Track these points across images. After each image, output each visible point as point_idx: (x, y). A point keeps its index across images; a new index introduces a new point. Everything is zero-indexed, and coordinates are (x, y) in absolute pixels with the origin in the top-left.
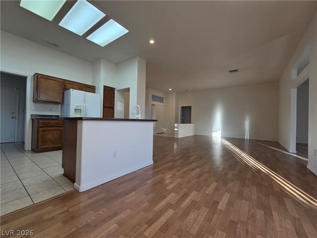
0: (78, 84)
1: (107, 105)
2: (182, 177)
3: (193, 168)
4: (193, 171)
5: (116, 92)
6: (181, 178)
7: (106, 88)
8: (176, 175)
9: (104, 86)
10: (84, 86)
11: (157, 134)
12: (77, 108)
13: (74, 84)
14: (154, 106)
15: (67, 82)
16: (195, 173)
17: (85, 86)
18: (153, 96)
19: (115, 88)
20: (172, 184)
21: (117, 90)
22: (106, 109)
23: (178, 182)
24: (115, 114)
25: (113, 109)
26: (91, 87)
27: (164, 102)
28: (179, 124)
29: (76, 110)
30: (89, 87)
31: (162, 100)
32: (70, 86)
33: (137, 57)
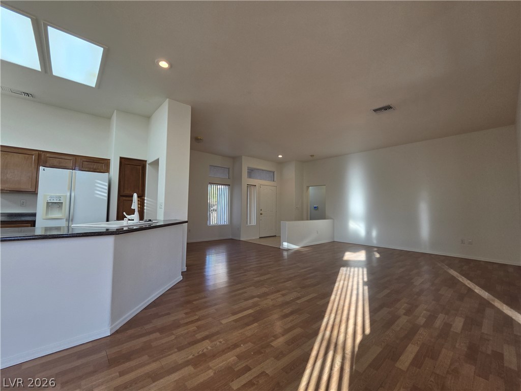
0: (73, 158)
1: (127, 192)
5: (147, 165)
7: (124, 162)
9: (121, 158)
10: (85, 160)
11: (260, 238)
12: (52, 202)
13: (63, 157)
14: (252, 187)
15: (48, 155)
17: (87, 160)
18: (250, 169)
19: (146, 161)
21: (149, 164)
22: (124, 198)
24: (145, 208)
25: (141, 199)
26: (101, 162)
27: (275, 179)
28: (287, 222)
29: (50, 205)
30: (95, 161)
31: (271, 175)
32: (55, 162)
33: (167, 101)
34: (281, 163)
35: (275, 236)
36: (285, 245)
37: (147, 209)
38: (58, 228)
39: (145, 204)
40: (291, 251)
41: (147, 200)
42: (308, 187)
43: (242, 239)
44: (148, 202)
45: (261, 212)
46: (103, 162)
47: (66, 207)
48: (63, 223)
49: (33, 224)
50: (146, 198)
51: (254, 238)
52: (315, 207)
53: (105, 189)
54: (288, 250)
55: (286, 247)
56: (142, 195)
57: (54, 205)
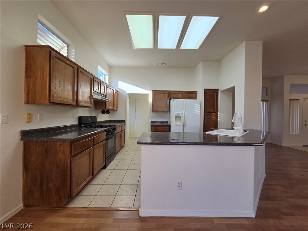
0: (181, 93)
1: (208, 110)
5: (219, 93)
7: (207, 91)
9: (205, 89)
11: (304, 146)
12: (177, 116)
13: (177, 93)
14: (295, 101)
15: (172, 93)
17: (187, 93)
18: (291, 86)
19: (218, 89)
21: (220, 91)
22: (207, 114)
24: (218, 119)
25: (216, 114)
26: (193, 93)
30: (190, 93)
32: (174, 96)
33: (244, 43)
37: (220, 120)
39: (218, 117)
41: (220, 114)
43: (283, 145)
44: (220, 116)
45: (305, 123)
46: (194, 93)
47: (182, 119)
49: (169, 127)
50: (219, 113)
53: (199, 109)
56: (216, 112)
57: (178, 118)
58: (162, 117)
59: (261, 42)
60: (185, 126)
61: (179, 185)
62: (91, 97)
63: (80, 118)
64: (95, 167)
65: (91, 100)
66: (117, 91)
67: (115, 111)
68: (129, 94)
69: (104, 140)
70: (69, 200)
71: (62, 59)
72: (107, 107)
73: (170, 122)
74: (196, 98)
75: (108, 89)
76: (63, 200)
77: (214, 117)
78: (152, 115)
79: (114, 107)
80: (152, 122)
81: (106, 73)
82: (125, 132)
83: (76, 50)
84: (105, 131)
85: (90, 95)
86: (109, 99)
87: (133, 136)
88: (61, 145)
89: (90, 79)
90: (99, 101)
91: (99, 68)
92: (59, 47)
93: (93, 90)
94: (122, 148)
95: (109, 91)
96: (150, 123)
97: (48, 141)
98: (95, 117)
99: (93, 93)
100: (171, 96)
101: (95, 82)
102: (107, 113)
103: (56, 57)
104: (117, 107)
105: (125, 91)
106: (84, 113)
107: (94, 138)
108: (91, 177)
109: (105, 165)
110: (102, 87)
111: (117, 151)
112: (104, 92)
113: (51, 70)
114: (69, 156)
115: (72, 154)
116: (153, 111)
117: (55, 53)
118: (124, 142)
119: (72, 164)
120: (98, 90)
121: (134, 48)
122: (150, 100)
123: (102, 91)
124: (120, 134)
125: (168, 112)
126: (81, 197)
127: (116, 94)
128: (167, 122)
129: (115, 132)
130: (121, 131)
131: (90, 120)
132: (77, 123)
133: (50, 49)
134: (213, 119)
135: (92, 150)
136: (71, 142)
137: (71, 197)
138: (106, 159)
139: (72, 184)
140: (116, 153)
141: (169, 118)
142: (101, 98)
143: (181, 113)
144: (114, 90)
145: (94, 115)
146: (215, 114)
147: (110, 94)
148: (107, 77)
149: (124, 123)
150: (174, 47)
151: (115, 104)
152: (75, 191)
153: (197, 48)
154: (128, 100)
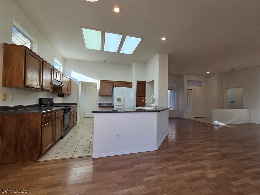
0: (121, 83)
1: (140, 95)
2: (171, 173)
3: (196, 167)
4: (190, 171)
5: (146, 83)
6: (168, 174)
7: (138, 82)
8: (168, 169)
9: (137, 81)
11: (195, 118)
12: (118, 99)
14: (190, 90)
15: (115, 82)
16: (192, 174)
17: (125, 83)
18: (188, 81)
19: (145, 81)
20: (153, 177)
21: (147, 83)
22: (139, 98)
23: (160, 177)
24: (146, 101)
27: (203, 85)
28: (217, 110)
29: (118, 100)
30: (128, 83)
31: (200, 83)
32: (116, 84)
33: (158, 54)
34: (207, 76)
35: (204, 117)
36: (216, 122)
38: (120, 109)
39: (146, 100)
40: (221, 126)
41: (147, 98)
42: (227, 89)
43: (185, 118)
45: (195, 104)
46: (130, 83)
47: (122, 101)
48: (121, 107)
49: (113, 107)
50: (146, 97)
51: (192, 118)
52: (232, 101)
53: (133, 94)
54: (218, 125)
55: (217, 123)
56: (144, 96)
57: (119, 100)
58: (107, 100)
59: (167, 55)
60: (124, 106)
61: (117, 137)
62: (51, 83)
63: (40, 100)
64: (56, 136)
65: (51, 86)
66: (71, 79)
67: (68, 95)
68: (80, 82)
69: (62, 116)
70: (39, 155)
71: (33, 55)
72: (63, 92)
73: (113, 104)
74: (131, 87)
75: (63, 77)
76: (34, 156)
77: (143, 100)
78: (99, 99)
79: (68, 92)
80: (99, 104)
81: (61, 64)
82: (77, 112)
83: (38, 46)
84: (63, 109)
85: (50, 82)
86: (65, 85)
87: (83, 117)
88: (34, 116)
89: (50, 69)
90: (56, 87)
91: (56, 60)
92: (22, 42)
93: (53, 78)
94: (75, 125)
95: (65, 79)
96: (98, 105)
97: (22, 114)
98: (52, 99)
99: (53, 80)
100: (114, 85)
101: (54, 72)
102: (62, 97)
103: (29, 54)
104: (70, 93)
105: (77, 80)
106: (43, 96)
107: (56, 113)
108: (54, 142)
109: (63, 136)
110: (59, 76)
111: (71, 126)
112: (61, 80)
113: (26, 63)
114: (41, 124)
115: (43, 123)
116: (100, 96)
117: (29, 51)
118: (76, 120)
119: (43, 130)
120: (57, 78)
121: (86, 49)
122: (98, 87)
123: (59, 79)
124: (73, 114)
125: (112, 97)
126: (47, 155)
127: (70, 82)
128: (111, 104)
129: (70, 111)
130: (74, 111)
131: (48, 102)
132: (38, 103)
133: (26, 48)
134: (142, 101)
135: (54, 122)
136: (42, 114)
137: (41, 154)
138: (63, 131)
139: (42, 144)
140: (71, 128)
141: (113, 100)
142: (60, 84)
143: (121, 96)
144: (68, 78)
145: (51, 98)
146: (143, 98)
147: (65, 82)
148: (62, 68)
149: (76, 105)
150: (116, 51)
151: (69, 90)
152: (44, 150)
153: (131, 54)
154: (80, 87)
